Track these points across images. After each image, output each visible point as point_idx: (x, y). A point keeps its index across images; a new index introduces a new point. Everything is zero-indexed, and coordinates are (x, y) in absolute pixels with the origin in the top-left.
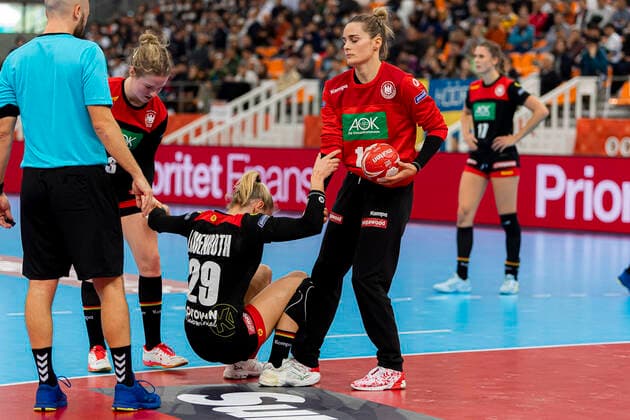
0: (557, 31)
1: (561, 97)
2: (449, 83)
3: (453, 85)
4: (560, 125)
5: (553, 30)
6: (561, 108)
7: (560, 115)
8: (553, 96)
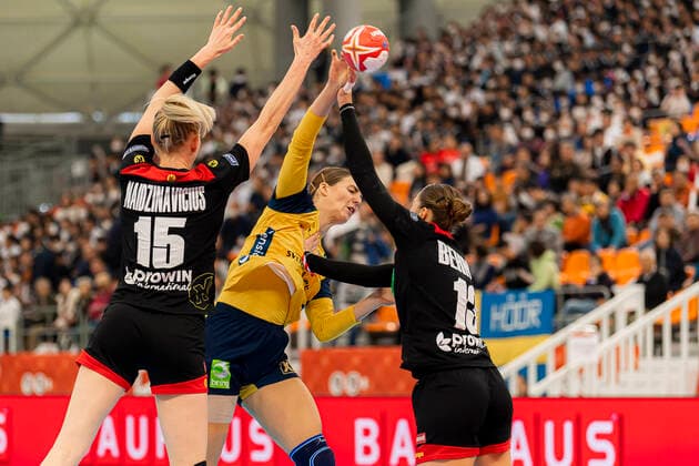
0: (662, 216)
1: (677, 311)
2: (511, 296)
3: (517, 300)
4: (676, 354)
5: (657, 213)
6: (676, 329)
7: (675, 339)
8: (663, 312)
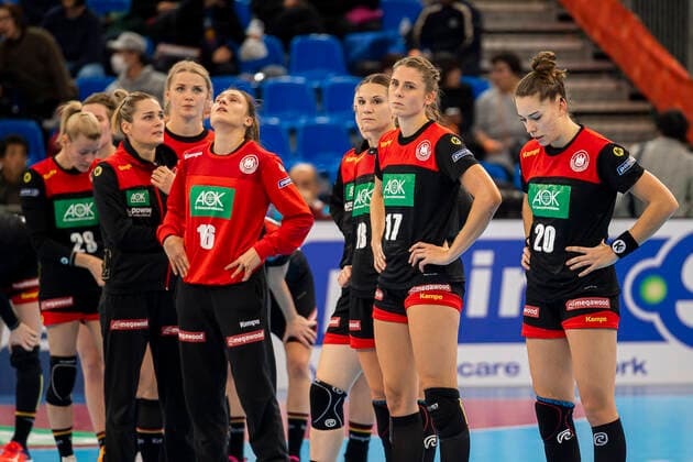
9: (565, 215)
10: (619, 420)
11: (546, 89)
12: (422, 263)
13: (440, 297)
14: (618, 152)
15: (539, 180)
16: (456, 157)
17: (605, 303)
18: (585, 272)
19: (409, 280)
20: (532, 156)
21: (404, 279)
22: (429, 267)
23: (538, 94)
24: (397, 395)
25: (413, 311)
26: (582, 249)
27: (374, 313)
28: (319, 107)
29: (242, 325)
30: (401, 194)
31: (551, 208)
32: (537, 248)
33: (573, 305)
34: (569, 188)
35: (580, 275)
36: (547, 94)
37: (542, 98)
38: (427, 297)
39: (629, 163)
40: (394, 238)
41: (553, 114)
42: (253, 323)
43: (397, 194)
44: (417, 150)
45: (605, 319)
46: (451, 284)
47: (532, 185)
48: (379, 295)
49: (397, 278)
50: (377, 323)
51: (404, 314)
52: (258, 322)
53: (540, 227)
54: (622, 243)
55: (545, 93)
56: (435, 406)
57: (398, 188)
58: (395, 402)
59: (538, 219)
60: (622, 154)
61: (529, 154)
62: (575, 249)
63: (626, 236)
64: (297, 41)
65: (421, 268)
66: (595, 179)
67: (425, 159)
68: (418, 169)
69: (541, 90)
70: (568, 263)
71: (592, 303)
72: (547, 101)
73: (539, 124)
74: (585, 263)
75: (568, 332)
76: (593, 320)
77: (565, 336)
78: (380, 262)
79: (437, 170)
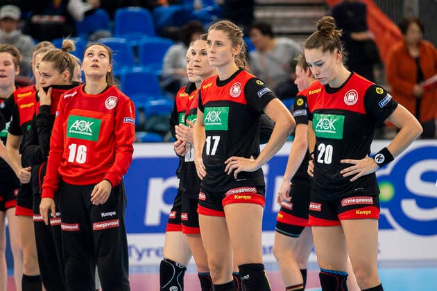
9: (340, 137)
10: (381, 285)
11: (327, 44)
12: (236, 172)
13: (249, 197)
14: (379, 91)
15: (321, 111)
16: (261, 94)
17: (370, 200)
18: (355, 178)
19: (225, 184)
20: (316, 94)
21: (221, 184)
22: (242, 174)
23: (321, 47)
24: (219, 268)
25: (229, 208)
26: (353, 161)
27: (198, 209)
28: (136, 60)
29: (103, 215)
30: (219, 122)
31: (329, 132)
32: (320, 161)
33: (346, 202)
34: (343, 117)
35: (351, 180)
36: (328, 48)
37: (324, 51)
38: (240, 197)
39: (387, 99)
40: (213, 153)
41: (332, 62)
42: (111, 214)
43: (216, 122)
44: (231, 90)
45: (370, 212)
46: (257, 188)
47: (315, 115)
48: (202, 196)
49: (217, 184)
50: (201, 217)
51: (222, 210)
52: (114, 213)
53: (322, 146)
54: (382, 156)
55: (326, 46)
56: (247, 277)
57: (216, 117)
58: (217, 274)
59: (320, 140)
60: (382, 92)
61: (313, 92)
62: (347, 161)
63: (385, 151)
64: (119, 12)
65: (235, 175)
66: (362, 111)
67: (237, 96)
68: (231, 103)
69: (324, 44)
70: (341, 172)
71: (360, 200)
72: (328, 53)
73: (321, 69)
74: (355, 172)
75: (342, 222)
76: (362, 213)
77: (341, 224)
78: (201, 171)
79: (246, 103)
